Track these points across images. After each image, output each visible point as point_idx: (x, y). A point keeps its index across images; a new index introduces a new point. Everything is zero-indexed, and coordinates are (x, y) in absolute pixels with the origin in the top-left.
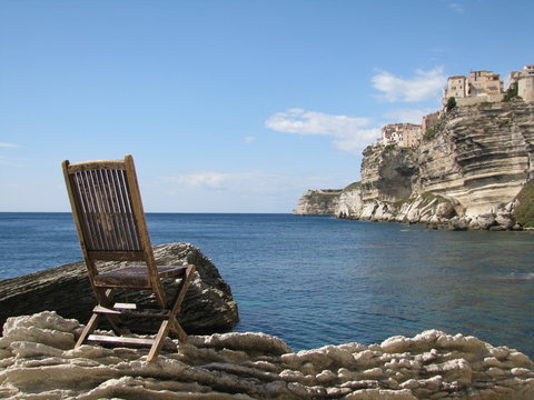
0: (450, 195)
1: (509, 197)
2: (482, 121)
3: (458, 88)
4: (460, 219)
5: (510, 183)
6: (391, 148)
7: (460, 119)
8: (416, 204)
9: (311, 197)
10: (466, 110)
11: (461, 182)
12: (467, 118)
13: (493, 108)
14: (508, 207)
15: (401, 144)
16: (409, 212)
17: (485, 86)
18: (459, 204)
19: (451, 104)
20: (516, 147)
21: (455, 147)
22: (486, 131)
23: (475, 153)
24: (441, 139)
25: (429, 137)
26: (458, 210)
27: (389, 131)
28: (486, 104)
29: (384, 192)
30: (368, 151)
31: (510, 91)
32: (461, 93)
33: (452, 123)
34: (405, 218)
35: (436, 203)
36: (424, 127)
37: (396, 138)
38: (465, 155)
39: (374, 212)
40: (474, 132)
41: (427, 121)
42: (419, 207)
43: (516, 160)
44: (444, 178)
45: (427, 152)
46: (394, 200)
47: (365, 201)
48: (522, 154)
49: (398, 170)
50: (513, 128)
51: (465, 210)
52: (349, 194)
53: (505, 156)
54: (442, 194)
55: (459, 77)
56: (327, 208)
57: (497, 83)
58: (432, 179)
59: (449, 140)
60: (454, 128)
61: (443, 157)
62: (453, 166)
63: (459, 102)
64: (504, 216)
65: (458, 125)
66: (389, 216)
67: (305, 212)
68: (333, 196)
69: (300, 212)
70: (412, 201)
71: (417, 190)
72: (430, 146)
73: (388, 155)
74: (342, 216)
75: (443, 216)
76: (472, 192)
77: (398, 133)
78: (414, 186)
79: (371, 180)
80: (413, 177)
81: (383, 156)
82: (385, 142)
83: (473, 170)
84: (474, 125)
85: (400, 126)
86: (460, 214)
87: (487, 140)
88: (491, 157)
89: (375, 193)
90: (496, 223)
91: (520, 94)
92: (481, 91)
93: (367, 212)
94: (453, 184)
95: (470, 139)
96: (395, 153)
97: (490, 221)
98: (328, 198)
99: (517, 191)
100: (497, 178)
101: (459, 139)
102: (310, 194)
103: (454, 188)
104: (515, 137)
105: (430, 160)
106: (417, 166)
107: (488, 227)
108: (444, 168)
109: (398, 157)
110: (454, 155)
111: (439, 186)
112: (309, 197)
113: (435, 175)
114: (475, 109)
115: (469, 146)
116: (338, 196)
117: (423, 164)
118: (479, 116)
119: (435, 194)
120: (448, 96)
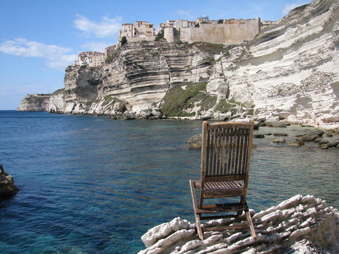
0: (122, 97)
1: (158, 99)
2: (142, 52)
3: (128, 31)
4: (129, 112)
5: (159, 91)
6: (84, 67)
7: (129, 50)
8: (101, 103)
9: (30, 99)
10: (133, 45)
11: (129, 89)
12: (133, 50)
13: (149, 44)
14: (158, 105)
15: (91, 65)
16: (96, 108)
17: (144, 31)
18: (128, 103)
19: (124, 41)
20: (162, 68)
21: (126, 68)
22: (145, 58)
23: (138, 72)
24: (117, 63)
25: (109, 61)
26: (127, 107)
27: (83, 56)
28: (145, 42)
29: (80, 96)
30: (69, 69)
31: (159, 34)
32: (130, 35)
33: (124, 52)
34: (94, 112)
35: (114, 102)
36: (106, 55)
37: (88, 61)
38: (132, 73)
39: (73, 109)
40: (138, 59)
41: (108, 51)
42: (103, 105)
43: (162, 76)
44: (118, 87)
45: (107, 70)
46: (86, 101)
47: (67, 101)
48: (166, 73)
49: (89, 81)
50: (161, 57)
51: (131, 107)
52: (56, 97)
53: (156, 74)
54: (117, 97)
55: (129, 24)
56: (40, 106)
57: (151, 29)
58: (111, 87)
59: (122, 63)
60: (125, 56)
61: (118, 74)
62: (124, 79)
63: (129, 40)
64: (157, 110)
65: (128, 54)
66: (83, 111)
67: (25, 109)
68: (45, 98)
69: (22, 109)
70: (98, 101)
71: (101, 94)
72: (110, 66)
73: (82, 72)
74: (52, 112)
75: (118, 111)
76: (136, 96)
77: (89, 58)
78: (99, 92)
79: (71, 88)
80: (99, 86)
81: (79, 72)
82: (81, 63)
83: (137, 82)
84: (138, 54)
85: (90, 53)
86: (129, 109)
87: (145, 64)
88: (148, 74)
89: (74, 96)
90: (152, 115)
91: (165, 37)
92: (142, 33)
93: (69, 108)
94: (124, 91)
95: (135, 63)
96: (87, 71)
97: (148, 114)
98: (41, 99)
99: (163, 95)
100: (151, 87)
101: (128, 63)
102: (28, 97)
103: (124, 93)
104: (162, 63)
105: (110, 75)
106: (101, 79)
107: (147, 117)
108: (118, 81)
109: (89, 73)
110: (125, 73)
111: (115, 92)
112: (28, 99)
113: (113, 85)
114: (138, 45)
115: (134, 67)
116: (48, 98)
117: (105, 78)
118: (141, 49)
119: (113, 97)
120: (122, 36)
